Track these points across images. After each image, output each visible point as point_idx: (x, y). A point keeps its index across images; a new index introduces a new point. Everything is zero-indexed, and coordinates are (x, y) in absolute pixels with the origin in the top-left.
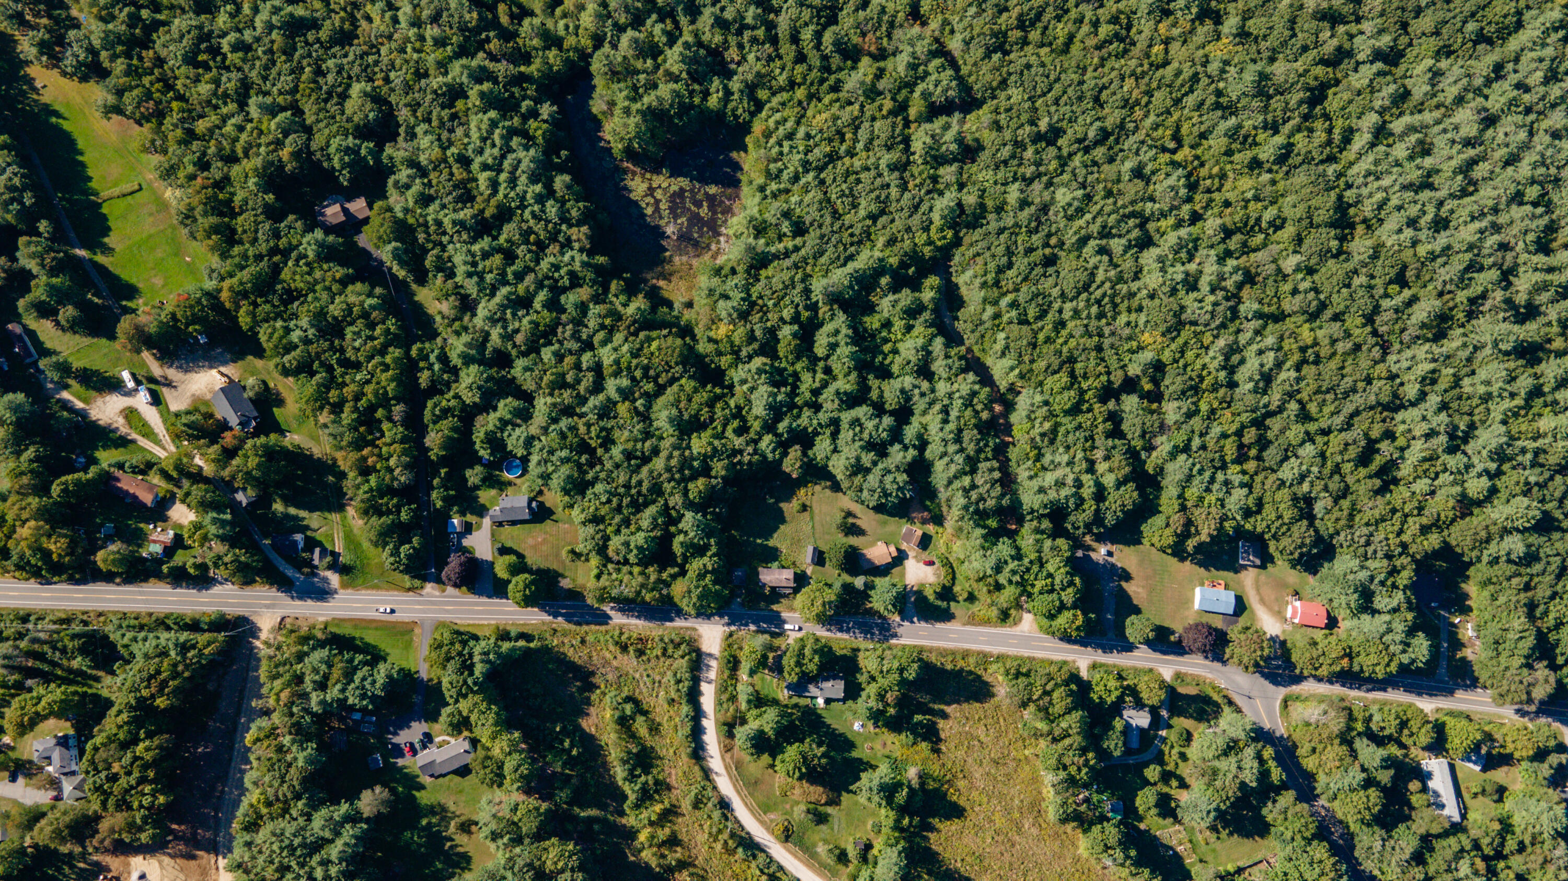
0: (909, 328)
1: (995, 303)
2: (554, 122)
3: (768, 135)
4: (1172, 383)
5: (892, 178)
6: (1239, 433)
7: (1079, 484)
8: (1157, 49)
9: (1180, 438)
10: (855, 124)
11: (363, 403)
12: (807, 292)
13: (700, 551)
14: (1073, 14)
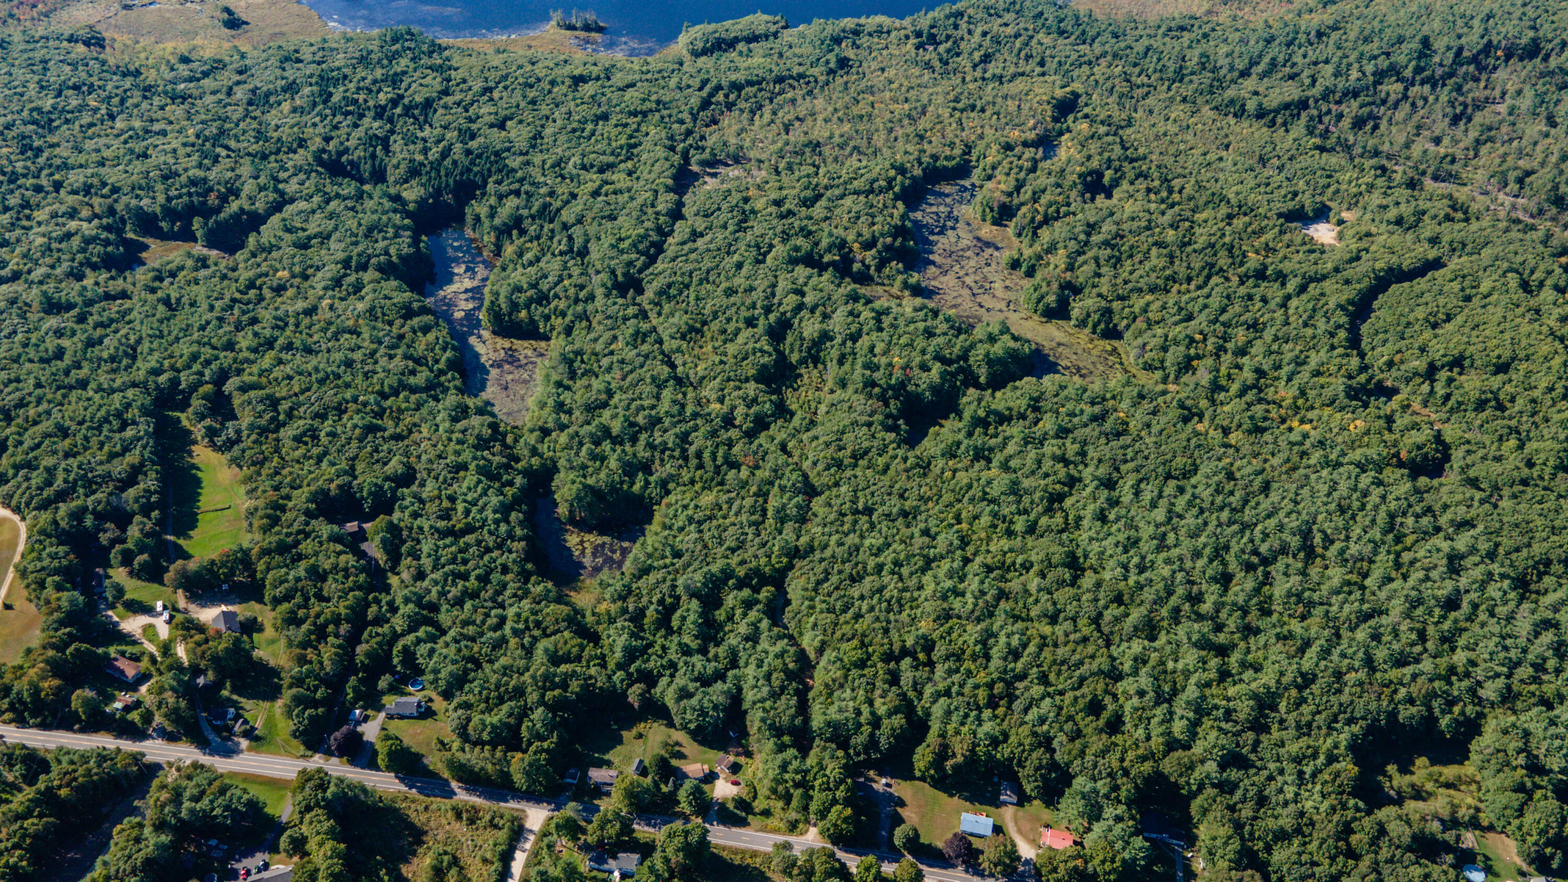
0: (745, 615)
1: (812, 599)
2: (521, 489)
3: (669, 505)
4: (940, 650)
5: (750, 531)
6: (990, 685)
7: (858, 713)
8: (948, 474)
9: (941, 686)
10: (730, 502)
11: (322, 619)
12: (674, 587)
13: (542, 738)
14: (891, 453)
